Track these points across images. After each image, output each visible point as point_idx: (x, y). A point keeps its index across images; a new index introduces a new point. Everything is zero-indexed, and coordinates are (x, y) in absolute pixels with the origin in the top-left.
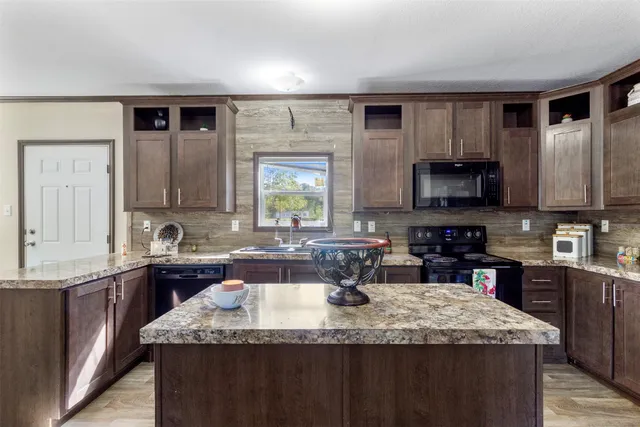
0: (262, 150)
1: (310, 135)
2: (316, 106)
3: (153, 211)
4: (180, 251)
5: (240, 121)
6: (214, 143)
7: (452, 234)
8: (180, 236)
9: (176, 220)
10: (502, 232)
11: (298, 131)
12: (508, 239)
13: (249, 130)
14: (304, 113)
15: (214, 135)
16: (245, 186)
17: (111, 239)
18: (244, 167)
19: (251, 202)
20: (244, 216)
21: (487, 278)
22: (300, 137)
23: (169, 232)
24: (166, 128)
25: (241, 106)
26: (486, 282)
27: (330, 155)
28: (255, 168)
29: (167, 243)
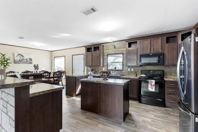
0: (109, 53)
1: (119, 49)
2: (120, 43)
3: (90, 66)
4: (94, 74)
5: (105, 48)
6: (99, 53)
7: (152, 72)
8: (94, 71)
9: (94, 68)
10: (171, 72)
11: (116, 49)
12: (173, 74)
13: (106, 50)
14: (117, 45)
15: (99, 52)
16: (105, 61)
17: (84, 71)
18: (105, 57)
19: (107, 64)
20: (105, 67)
21: (152, 82)
22: (116, 50)
23: (92, 70)
24: (91, 51)
25: (105, 45)
26: (152, 83)
27: (123, 54)
28: (107, 57)
29: (92, 72)
